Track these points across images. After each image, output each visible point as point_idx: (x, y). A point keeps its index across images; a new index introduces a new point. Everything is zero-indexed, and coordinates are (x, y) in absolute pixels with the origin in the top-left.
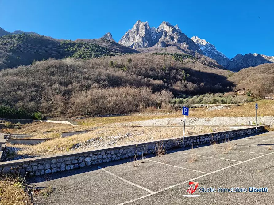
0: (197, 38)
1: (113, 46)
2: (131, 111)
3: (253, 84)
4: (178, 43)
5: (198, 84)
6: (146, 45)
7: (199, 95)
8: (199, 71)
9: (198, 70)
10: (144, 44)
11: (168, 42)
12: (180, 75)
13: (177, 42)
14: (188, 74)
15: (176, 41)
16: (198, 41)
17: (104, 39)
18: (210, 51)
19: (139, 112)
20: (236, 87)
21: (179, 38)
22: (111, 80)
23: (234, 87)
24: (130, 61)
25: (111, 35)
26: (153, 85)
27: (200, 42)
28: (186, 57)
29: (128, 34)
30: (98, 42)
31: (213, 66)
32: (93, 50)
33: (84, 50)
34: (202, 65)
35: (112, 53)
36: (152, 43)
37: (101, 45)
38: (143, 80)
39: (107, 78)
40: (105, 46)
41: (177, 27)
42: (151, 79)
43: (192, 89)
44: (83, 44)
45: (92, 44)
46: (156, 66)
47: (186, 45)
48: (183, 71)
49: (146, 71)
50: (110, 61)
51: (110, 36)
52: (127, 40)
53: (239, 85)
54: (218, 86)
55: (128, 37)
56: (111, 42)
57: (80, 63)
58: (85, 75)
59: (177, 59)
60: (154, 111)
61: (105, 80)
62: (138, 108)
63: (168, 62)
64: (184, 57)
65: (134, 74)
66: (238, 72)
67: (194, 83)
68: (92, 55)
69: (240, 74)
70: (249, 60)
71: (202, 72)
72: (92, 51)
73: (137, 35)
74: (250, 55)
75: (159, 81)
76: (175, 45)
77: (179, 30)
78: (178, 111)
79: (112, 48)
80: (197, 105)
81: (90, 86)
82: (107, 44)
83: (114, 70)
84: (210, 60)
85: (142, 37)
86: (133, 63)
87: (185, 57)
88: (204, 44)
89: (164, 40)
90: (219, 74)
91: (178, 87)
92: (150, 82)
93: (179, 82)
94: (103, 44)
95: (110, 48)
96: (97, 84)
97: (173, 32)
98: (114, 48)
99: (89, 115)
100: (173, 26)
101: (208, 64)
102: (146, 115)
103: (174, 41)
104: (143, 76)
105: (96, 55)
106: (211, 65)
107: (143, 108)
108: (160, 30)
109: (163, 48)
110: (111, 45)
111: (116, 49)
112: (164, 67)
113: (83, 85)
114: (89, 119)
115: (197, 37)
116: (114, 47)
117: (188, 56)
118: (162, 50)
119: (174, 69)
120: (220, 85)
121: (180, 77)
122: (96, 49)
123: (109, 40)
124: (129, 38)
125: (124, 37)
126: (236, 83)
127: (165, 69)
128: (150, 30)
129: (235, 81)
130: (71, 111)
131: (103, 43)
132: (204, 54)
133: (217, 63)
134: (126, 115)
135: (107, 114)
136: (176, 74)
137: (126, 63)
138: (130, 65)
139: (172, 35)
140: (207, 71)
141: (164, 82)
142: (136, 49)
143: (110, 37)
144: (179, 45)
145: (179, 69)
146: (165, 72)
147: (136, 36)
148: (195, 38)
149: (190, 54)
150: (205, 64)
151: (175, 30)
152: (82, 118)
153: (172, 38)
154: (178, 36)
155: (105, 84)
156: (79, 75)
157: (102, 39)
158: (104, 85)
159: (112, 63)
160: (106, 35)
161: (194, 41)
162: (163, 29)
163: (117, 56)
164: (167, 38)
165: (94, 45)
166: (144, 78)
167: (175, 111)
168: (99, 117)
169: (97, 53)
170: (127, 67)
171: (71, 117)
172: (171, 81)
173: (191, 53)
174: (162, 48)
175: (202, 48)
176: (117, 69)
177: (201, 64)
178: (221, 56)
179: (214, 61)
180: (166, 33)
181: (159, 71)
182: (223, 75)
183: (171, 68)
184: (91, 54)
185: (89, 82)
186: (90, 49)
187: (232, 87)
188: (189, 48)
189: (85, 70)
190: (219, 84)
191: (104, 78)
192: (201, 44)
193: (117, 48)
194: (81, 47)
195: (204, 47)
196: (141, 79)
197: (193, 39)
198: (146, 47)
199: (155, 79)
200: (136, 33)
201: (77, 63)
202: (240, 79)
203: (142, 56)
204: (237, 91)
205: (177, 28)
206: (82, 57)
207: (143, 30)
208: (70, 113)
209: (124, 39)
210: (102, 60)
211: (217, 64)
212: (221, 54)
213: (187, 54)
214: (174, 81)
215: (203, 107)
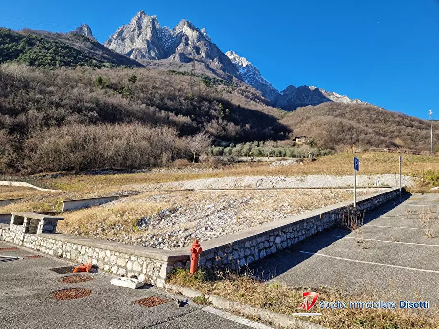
0: (235, 55)
1: (96, 50)
2: (148, 166)
3: (316, 131)
4: (206, 57)
5: (242, 127)
6: (153, 55)
7: (243, 143)
8: (239, 106)
9: (237, 104)
10: (150, 54)
11: (190, 54)
12: (216, 110)
13: (204, 56)
14: (227, 110)
15: (203, 54)
16: (235, 59)
17: (78, 35)
18: (251, 76)
19: (161, 167)
20: (293, 133)
21: (207, 50)
22: (101, 110)
23: (290, 134)
24: (133, 79)
25: (89, 29)
26: (175, 124)
27: (237, 61)
28: (220, 82)
29: (122, 32)
30: (66, 39)
31: (258, 101)
32: (58, 52)
33: (40, 52)
34: (242, 98)
35: (95, 62)
36: (165, 53)
37: (73, 45)
38: (158, 114)
39: (94, 105)
40: (80, 47)
41: (204, 32)
42: (171, 114)
43: (234, 134)
44: (37, 40)
45: (55, 42)
46: (177, 93)
47: (218, 63)
48: (220, 105)
49: (162, 99)
50: (95, 77)
51: (87, 30)
52: (120, 42)
53: (297, 131)
54: (268, 130)
55: (121, 37)
56: (91, 43)
57: (38, 73)
58: (52, 97)
59: (208, 85)
60: (187, 165)
61: (91, 110)
62: (159, 160)
63: (196, 88)
64: (216, 82)
65: (142, 103)
66: (293, 111)
67: (236, 124)
68: (57, 62)
69: (295, 114)
70: (303, 95)
71: (244, 109)
72: (56, 55)
73: (138, 36)
74: (305, 89)
75: (184, 117)
76: (201, 61)
77: (207, 37)
78: (227, 166)
79: (95, 53)
80: (245, 158)
81: (64, 118)
82: (85, 45)
83: (106, 93)
84: (253, 90)
85: (147, 40)
86: (138, 83)
87: (218, 82)
88: (244, 66)
89: (184, 50)
90: (267, 113)
91: (213, 129)
92: (170, 118)
93: (214, 121)
94: (77, 44)
95: (90, 52)
96: (77, 116)
97: (199, 40)
98: (98, 54)
99: (68, 170)
100: (198, 30)
101: (251, 96)
102: (174, 171)
103: (200, 54)
104: (157, 107)
105: (64, 62)
106: (255, 98)
107: (168, 161)
108: (177, 32)
109: (183, 63)
110: (92, 48)
111: (102, 56)
112: (190, 95)
113: (48, 115)
114: (69, 177)
115: (234, 52)
116: (97, 52)
117: (221, 81)
118: (180, 67)
119: (206, 100)
120: (272, 129)
121: (215, 113)
122: (64, 51)
123: (88, 39)
124: (123, 40)
125: (114, 37)
126: (292, 128)
127: (192, 100)
128: (161, 30)
129: (290, 125)
130: (31, 163)
131: (77, 42)
132: (243, 81)
133: (263, 96)
134: (139, 172)
135: (103, 170)
136: (210, 108)
137: (125, 82)
138: (134, 86)
139: (197, 44)
140: (250, 108)
141: (193, 120)
142: (136, 60)
143: (88, 33)
144: (208, 61)
145: (213, 101)
146: (192, 104)
147: (136, 37)
148: (232, 53)
149: (224, 78)
150: (247, 96)
151: (201, 37)
152: (54, 177)
153: (198, 50)
154: (207, 47)
155: (93, 117)
156: (39, 96)
157: (75, 35)
158: (90, 119)
159: (100, 80)
160: (81, 28)
161: (230, 59)
162: (182, 32)
163: (106, 69)
164: (189, 48)
165: (59, 43)
166: (160, 111)
167: (222, 167)
168: (88, 174)
169: (66, 58)
170: (129, 90)
171: (31, 174)
172: (203, 118)
173: (226, 77)
174: (181, 63)
175: (241, 71)
176: (111, 91)
177: (241, 96)
178: (267, 86)
179: (258, 93)
180: (187, 39)
181: (183, 101)
182: (271, 114)
183: (202, 99)
184: (53, 60)
185: (62, 111)
186: (51, 50)
187: (287, 133)
188: (223, 69)
189: (51, 89)
190: (270, 128)
191: (90, 105)
192: (240, 64)
193: (103, 54)
194: (33, 44)
195: (244, 69)
196: (155, 112)
197: (228, 54)
198: (154, 58)
199: (177, 114)
200: (136, 31)
201: (32, 74)
202: (297, 121)
203: (153, 73)
204: (296, 138)
205: (205, 34)
206: (37, 63)
207: (148, 29)
208: (29, 166)
209: (115, 40)
210: (80, 74)
211: (263, 98)
212: (267, 82)
213: (220, 79)
214: (206, 119)
215: (254, 161)
